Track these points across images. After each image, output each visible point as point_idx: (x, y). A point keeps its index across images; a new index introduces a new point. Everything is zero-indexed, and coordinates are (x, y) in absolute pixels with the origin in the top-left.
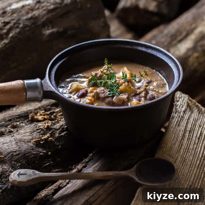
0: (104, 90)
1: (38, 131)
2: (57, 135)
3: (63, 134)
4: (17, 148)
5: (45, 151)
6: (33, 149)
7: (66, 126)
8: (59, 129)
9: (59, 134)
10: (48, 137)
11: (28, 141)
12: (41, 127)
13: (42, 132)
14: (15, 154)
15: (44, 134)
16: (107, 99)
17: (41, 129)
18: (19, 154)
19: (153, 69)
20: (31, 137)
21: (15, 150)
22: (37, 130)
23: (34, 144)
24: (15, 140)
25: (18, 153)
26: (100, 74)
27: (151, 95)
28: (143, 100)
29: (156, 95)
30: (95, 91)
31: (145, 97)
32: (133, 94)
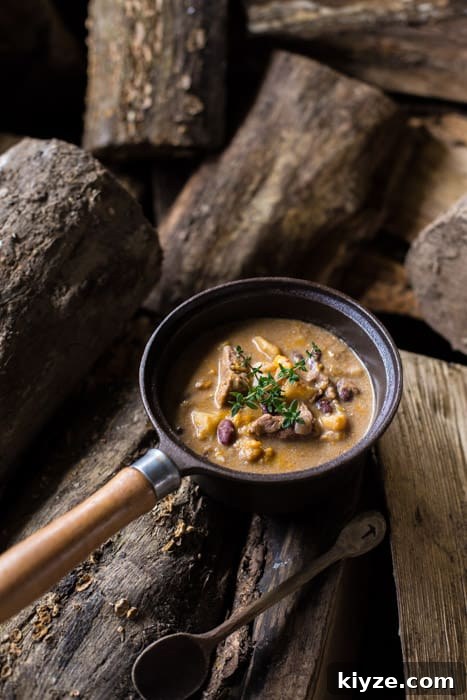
0: (271, 418)
1: (161, 524)
2: (193, 514)
3: (199, 507)
4: (149, 579)
5: (192, 558)
6: (174, 566)
7: (197, 487)
8: (189, 498)
9: (195, 509)
10: (185, 528)
11: (158, 555)
12: (162, 514)
13: (168, 522)
14: (152, 593)
15: (173, 524)
16: (282, 433)
17: (161, 518)
18: (158, 590)
19: (308, 322)
20: (155, 543)
21: (148, 586)
22: (158, 521)
23: (170, 555)
24: (135, 562)
25: (155, 587)
26: (237, 379)
27: (344, 390)
28: (337, 406)
29: (351, 386)
30: (254, 424)
31: (337, 397)
32: (314, 398)
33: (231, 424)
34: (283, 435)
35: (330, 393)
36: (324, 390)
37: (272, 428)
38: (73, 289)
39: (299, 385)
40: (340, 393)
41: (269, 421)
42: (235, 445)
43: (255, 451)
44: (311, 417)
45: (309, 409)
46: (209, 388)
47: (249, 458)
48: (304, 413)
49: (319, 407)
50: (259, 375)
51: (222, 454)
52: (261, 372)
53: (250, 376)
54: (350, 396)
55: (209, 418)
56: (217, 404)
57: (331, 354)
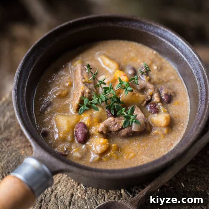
0: (114, 120)
26: (87, 91)
27: (166, 95)
28: (161, 108)
29: (170, 91)
30: (102, 125)
31: (161, 100)
32: (145, 102)
33: (85, 126)
34: (124, 132)
35: (156, 99)
36: (152, 96)
37: (115, 128)
40: (163, 97)
41: (113, 123)
42: (88, 143)
43: (103, 146)
44: (144, 117)
45: (142, 111)
46: (66, 95)
47: (99, 152)
48: (139, 114)
49: (149, 109)
50: (103, 86)
51: (78, 151)
52: (105, 84)
53: (97, 86)
54: (170, 99)
55: (68, 121)
56: (72, 110)
57: (155, 68)
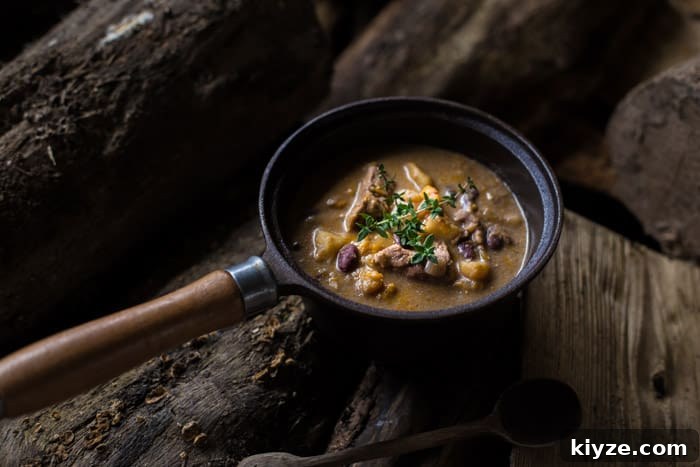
0: (400, 250)
1: (258, 349)
2: (298, 346)
3: (307, 340)
4: (229, 406)
5: (284, 395)
6: (261, 399)
7: (309, 319)
8: (298, 329)
9: (302, 341)
10: (284, 359)
11: (245, 382)
12: (261, 338)
13: (267, 349)
14: (228, 422)
15: (273, 353)
16: (410, 268)
17: (260, 343)
18: (236, 421)
20: (246, 369)
21: (226, 414)
22: (256, 346)
23: (259, 385)
24: (218, 385)
25: (233, 416)
26: (373, 202)
27: (495, 236)
28: (481, 252)
29: (503, 234)
30: (380, 253)
31: (484, 243)
32: (456, 239)
33: (356, 250)
34: (411, 271)
35: (477, 237)
36: (471, 233)
37: (399, 262)
38: (221, 80)
39: (442, 221)
40: (488, 239)
41: (398, 253)
42: (354, 274)
43: (374, 283)
44: (448, 258)
45: (448, 250)
46: (344, 207)
47: (365, 290)
48: (441, 252)
49: (461, 251)
50: (399, 201)
51: (337, 281)
52: (402, 199)
53: (389, 202)
54: (499, 245)
55: (332, 240)
56: (346, 226)
57: (489, 196)
